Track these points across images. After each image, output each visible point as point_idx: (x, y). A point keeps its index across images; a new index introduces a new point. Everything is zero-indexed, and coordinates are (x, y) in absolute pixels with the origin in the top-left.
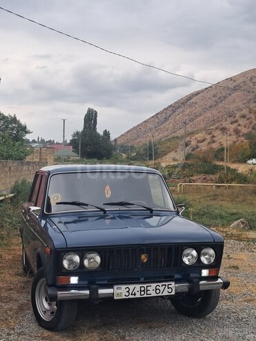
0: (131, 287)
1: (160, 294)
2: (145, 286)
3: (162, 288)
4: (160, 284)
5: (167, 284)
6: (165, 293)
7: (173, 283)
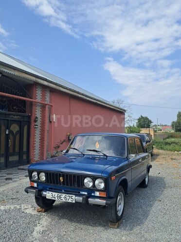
0: (54, 193)
1: (67, 201)
2: (60, 194)
3: (68, 198)
4: (67, 195)
5: (71, 196)
6: (70, 201)
7: (74, 196)
